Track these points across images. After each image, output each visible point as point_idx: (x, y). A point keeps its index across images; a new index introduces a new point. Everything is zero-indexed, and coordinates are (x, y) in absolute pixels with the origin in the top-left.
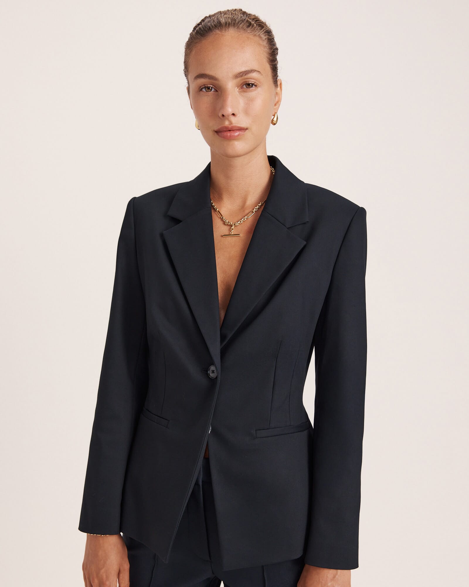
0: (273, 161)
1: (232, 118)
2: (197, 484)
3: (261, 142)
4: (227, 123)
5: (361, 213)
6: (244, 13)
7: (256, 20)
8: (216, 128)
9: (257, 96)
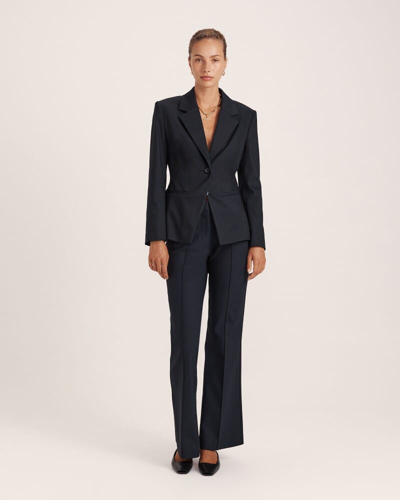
0: (220, 91)
1: (208, 73)
4: (206, 74)
5: (254, 113)
8: (201, 76)
9: (218, 64)
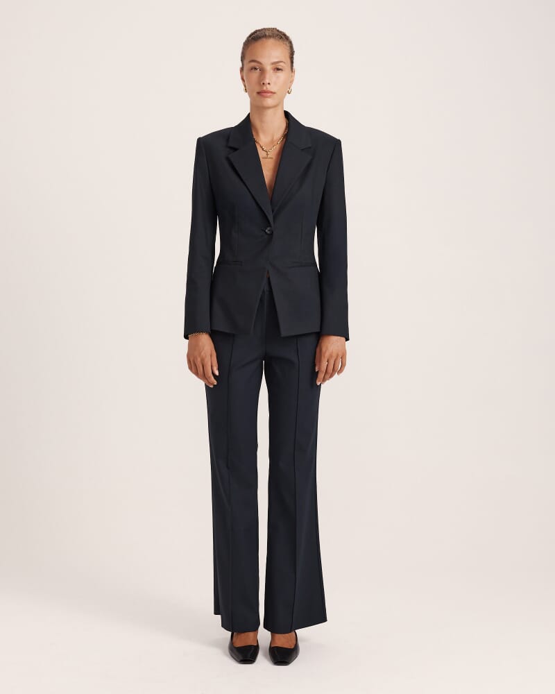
0: (287, 114)
1: (268, 85)
2: (264, 292)
3: (280, 103)
4: (265, 88)
6: (278, 31)
7: (285, 35)
8: (258, 91)
9: (281, 76)
